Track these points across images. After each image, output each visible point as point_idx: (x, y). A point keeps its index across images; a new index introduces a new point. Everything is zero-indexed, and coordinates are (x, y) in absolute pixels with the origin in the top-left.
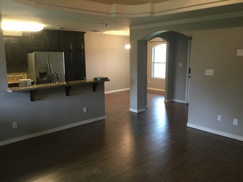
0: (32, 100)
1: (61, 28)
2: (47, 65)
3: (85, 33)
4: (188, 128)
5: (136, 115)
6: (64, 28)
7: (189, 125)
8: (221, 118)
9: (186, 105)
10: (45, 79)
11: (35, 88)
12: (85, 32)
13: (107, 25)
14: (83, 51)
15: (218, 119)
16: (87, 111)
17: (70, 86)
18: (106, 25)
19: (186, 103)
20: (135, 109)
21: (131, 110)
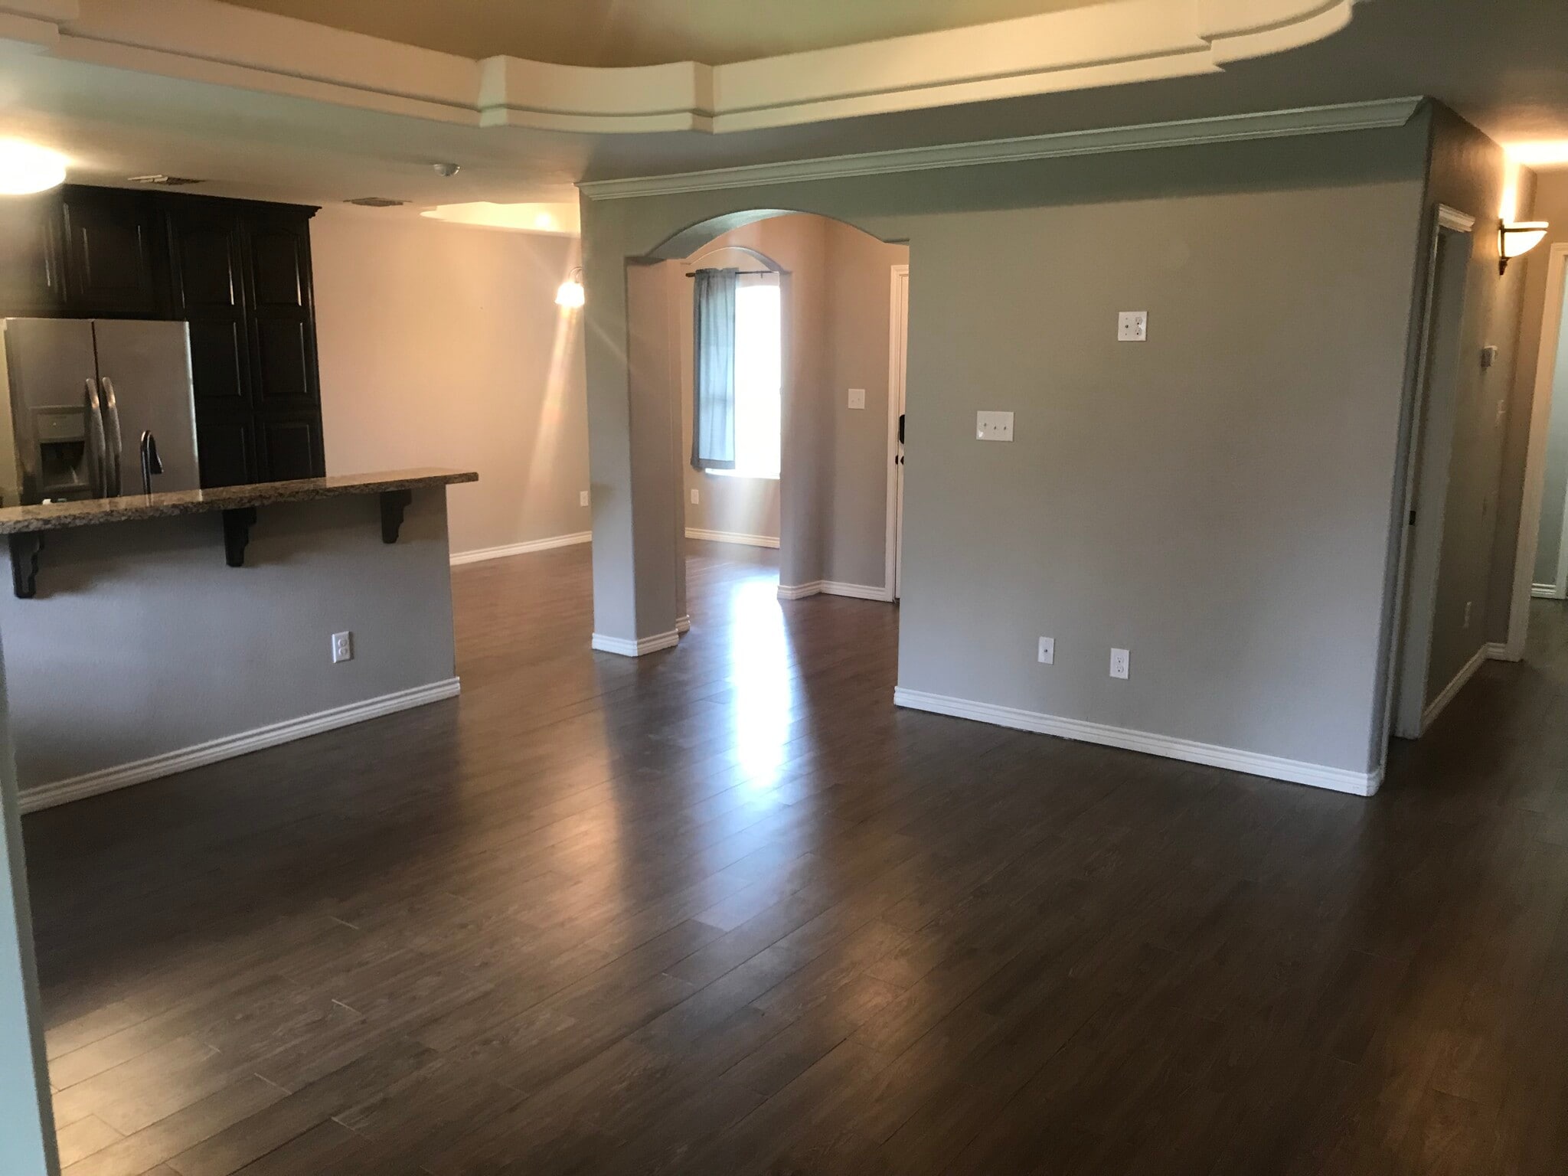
0: (26, 588)
1: (172, 181)
2: (88, 400)
3: (312, 211)
4: (899, 715)
5: (632, 668)
6: (188, 181)
7: (903, 697)
8: (1051, 651)
9: (890, 608)
10: (77, 480)
11: (46, 522)
12: (317, 208)
13: (453, 167)
14: (305, 315)
15: (1042, 658)
16: (352, 657)
17: (253, 509)
18: (450, 169)
19: (890, 599)
20: (625, 637)
21: (601, 642)
